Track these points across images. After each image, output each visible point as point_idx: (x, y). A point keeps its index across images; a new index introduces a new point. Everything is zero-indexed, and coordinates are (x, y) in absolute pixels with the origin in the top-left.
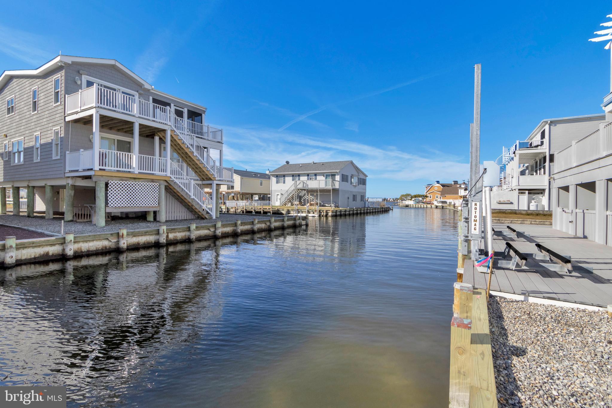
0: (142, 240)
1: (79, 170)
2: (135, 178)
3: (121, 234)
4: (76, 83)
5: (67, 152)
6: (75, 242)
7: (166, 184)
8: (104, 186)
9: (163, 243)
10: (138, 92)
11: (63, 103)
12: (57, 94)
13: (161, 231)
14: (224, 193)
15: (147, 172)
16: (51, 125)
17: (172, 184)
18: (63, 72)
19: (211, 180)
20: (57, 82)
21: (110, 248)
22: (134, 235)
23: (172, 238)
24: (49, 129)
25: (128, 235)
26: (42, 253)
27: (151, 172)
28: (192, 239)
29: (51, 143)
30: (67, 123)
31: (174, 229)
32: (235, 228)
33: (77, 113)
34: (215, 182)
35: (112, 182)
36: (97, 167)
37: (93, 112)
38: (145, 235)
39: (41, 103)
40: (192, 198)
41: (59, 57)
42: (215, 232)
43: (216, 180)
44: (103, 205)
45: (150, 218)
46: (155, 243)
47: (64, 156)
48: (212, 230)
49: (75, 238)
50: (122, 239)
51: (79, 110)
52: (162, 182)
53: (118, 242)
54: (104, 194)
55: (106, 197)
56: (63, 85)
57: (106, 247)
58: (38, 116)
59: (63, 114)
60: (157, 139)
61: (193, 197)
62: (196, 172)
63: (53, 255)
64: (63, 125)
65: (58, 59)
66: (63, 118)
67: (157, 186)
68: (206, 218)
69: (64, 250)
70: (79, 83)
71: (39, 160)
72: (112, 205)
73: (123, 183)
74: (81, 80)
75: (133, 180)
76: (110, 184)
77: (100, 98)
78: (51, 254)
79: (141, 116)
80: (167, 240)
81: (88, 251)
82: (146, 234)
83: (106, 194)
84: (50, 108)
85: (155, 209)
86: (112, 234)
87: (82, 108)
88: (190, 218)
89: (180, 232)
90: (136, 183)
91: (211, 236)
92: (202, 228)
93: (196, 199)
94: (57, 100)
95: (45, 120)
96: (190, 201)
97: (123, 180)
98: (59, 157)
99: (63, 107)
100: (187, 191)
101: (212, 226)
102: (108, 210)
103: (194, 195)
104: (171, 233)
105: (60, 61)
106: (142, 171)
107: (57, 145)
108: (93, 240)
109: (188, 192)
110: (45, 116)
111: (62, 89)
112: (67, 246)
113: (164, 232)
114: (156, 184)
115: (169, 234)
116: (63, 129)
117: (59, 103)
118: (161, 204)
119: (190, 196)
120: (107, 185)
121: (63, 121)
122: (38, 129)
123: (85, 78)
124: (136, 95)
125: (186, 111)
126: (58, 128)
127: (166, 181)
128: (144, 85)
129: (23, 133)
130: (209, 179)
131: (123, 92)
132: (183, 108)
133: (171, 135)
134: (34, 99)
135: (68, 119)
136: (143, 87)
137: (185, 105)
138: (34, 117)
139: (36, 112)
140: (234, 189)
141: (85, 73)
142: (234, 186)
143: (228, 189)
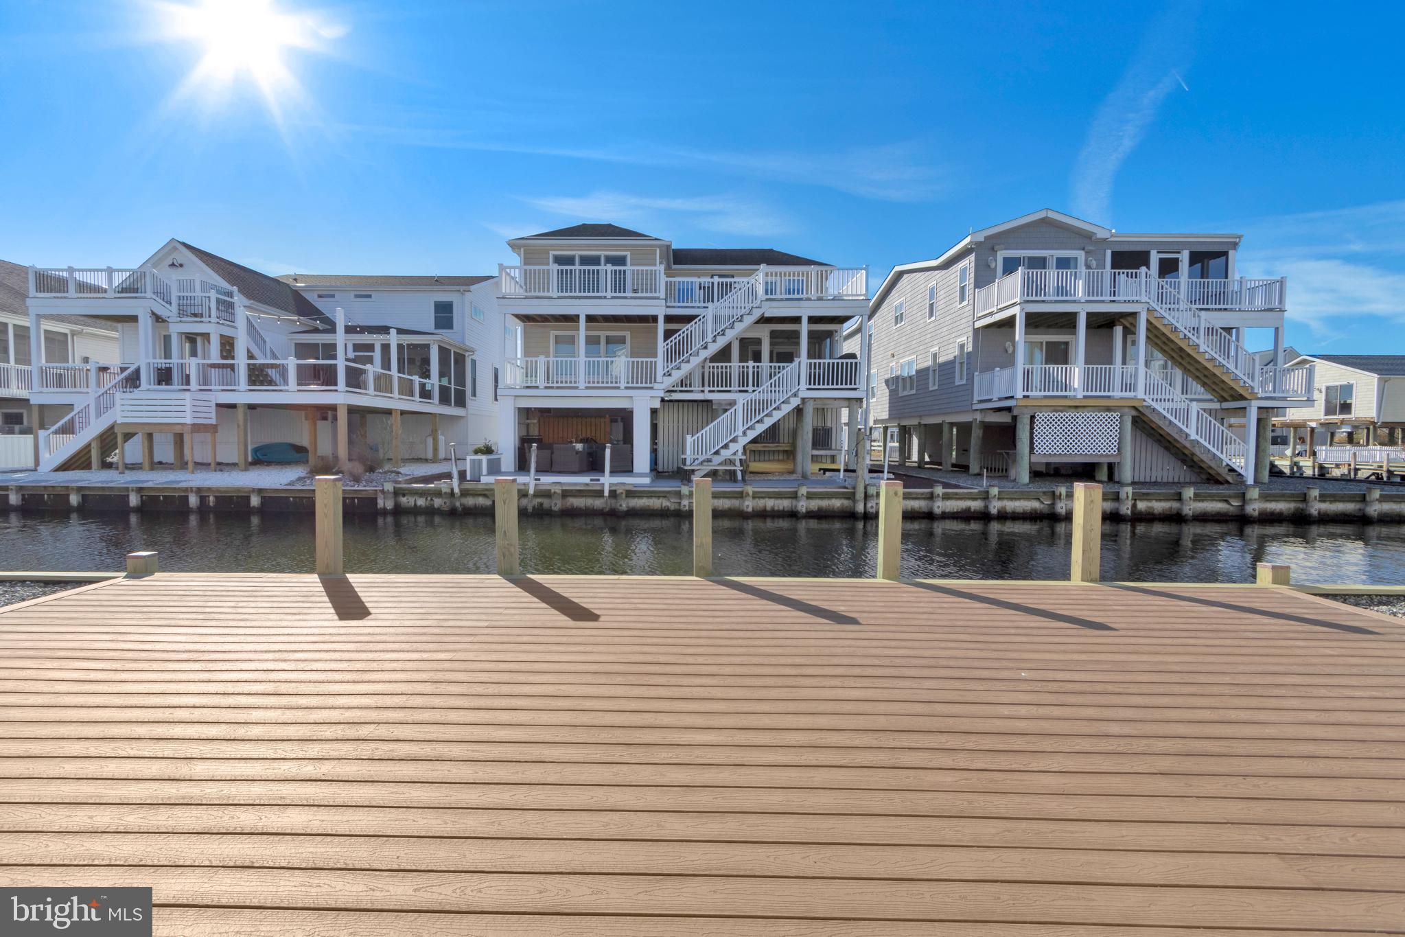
1: (992, 399)
2: (1076, 407)
3: (1057, 493)
4: (988, 266)
5: (976, 373)
6: (999, 499)
7: (1134, 413)
8: (1029, 422)
9: (1127, 515)
10: (1083, 249)
11: (971, 302)
12: (963, 289)
13: (1123, 495)
15: (1098, 394)
16: (953, 335)
17: (1147, 412)
18: (972, 257)
19: (1245, 399)
20: (963, 271)
21: (1041, 512)
23: (1143, 510)
24: (951, 341)
25: (1067, 496)
26: (964, 507)
27: (1106, 394)
28: (1186, 515)
29: (953, 361)
30: (976, 331)
31: (1148, 494)
32: (1301, 505)
33: (991, 314)
34: (1255, 404)
35: (1041, 415)
36: (1019, 394)
37: (1016, 310)
39: (940, 305)
40: (1192, 438)
41: (969, 237)
42: (1242, 507)
43: (1257, 399)
44: (1027, 450)
45: (1102, 474)
46: (1111, 513)
47: (971, 380)
48: (1236, 503)
49: (999, 492)
50: (1059, 501)
51: (995, 309)
52: (1126, 410)
53: (1053, 504)
54: (1028, 434)
55: (1032, 439)
56: (972, 275)
57: (1036, 511)
58: (936, 323)
59: (972, 317)
60: (1119, 330)
61: (1193, 436)
62: (1204, 385)
63: (975, 510)
64: (971, 334)
65: (968, 240)
66: (971, 323)
67: (1117, 418)
68: (1227, 482)
69: (986, 507)
70: (993, 265)
71: (936, 387)
72: (1040, 451)
73: (1057, 415)
74: (996, 261)
75: (1073, 410)
76: (1038, 418)
77: (1030, 286)
78: (973, 509)
79: (1091, 298)
80: (1132, 512)
81: (1014, 513)
83: (1032, 433)
84: (953, 311)
85: (1111, 460)
86: (1044, 493)
87: (999, 307)
88: (1187, 480)
89: (1160, 500)
90: (1078, 415)
91: (1232, 516)
92: (1209, 496)
93: (1202, 441)
94: (962, 299)
95: (945, 329)
96: (1188, 445)
97: (1056, 411)
98: (964, 382)
99: (971, 307)
100: (1180, 425)
101: (1235, 496)
102: (1034, 459)
103: (1197, 434)
104: (1141, 500)
105: (971, 242)
106: (1090, 394)
107: (961, 363)
108: (1020, 499)
109: (1184, 428)
110: (946, 323)
111: (971, 280)
112: (991, 502)
113: (1128, 497)
114: (1115, 415)
115: (1138, 502)
116: (971, 339)
117: (965, 303)
118: (1123, 451)
119: (1187, 435)
120: (1033, 417)
121: (971, 329)
122: (935, 342)
123: (1001, 255)
124: (1080, 255)
125: (1185, 257)
126: (963, 339)
127: (1134, 408)
128: (1096, 234)
129: (915, 350)
130: (1242, 398)
131: (1057, 258)
132: (1179, 253)
133: (1148, 320)
134: (930, 300)
135: (979, 324)
136: (1093, 238)
137: (1184, 245)
138: (931, 326)
139: (933, 318)
140: (1350, 413)
141: (1001, 247)
142: (1351, 405)
143: (1327, 413)
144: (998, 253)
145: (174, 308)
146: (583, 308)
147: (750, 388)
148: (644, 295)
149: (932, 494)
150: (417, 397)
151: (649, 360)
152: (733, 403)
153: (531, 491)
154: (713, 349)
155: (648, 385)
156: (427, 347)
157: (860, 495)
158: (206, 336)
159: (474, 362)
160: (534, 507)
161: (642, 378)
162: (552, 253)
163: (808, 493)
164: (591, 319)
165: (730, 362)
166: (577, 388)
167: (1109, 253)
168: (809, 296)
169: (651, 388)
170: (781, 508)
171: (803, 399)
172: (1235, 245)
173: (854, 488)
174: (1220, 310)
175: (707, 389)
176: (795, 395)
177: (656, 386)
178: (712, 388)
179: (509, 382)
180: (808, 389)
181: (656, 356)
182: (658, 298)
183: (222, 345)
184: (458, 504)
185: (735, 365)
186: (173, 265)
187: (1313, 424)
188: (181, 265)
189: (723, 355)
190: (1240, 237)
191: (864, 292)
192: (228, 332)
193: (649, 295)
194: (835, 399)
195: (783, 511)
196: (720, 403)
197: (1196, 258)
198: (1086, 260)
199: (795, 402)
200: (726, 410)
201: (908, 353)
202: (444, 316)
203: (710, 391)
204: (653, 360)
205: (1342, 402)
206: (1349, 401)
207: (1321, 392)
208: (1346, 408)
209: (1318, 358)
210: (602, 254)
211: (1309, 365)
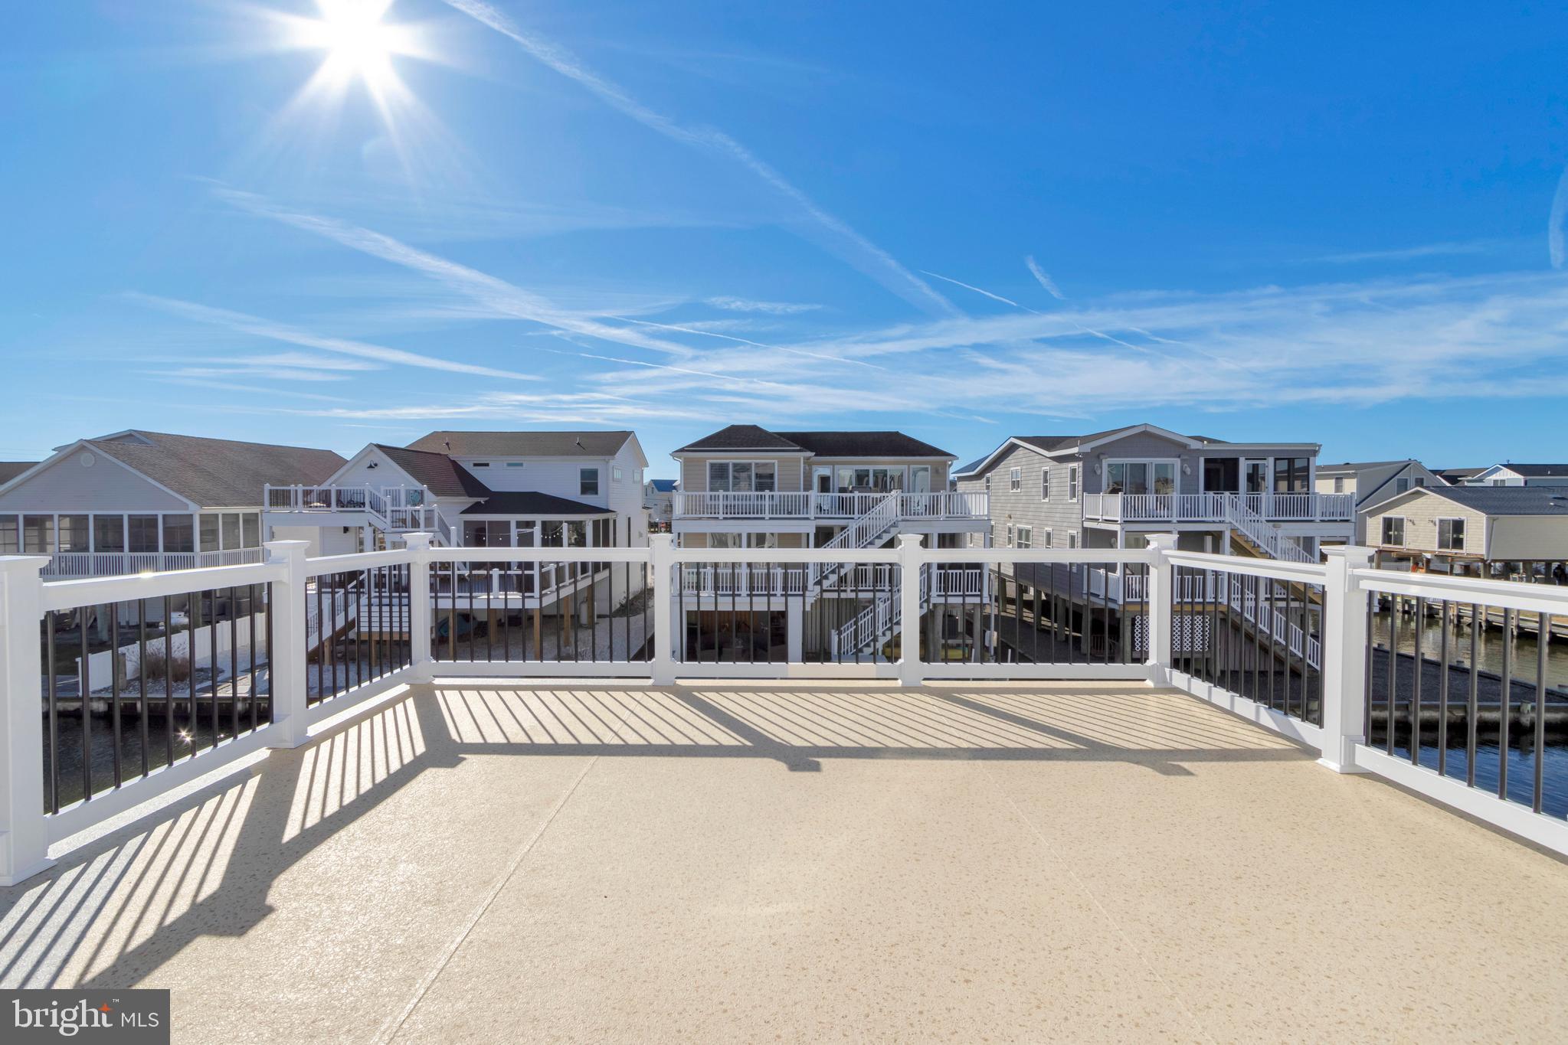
1: (1099, 596)
4: (1095, 472)
7: (1222, 615)
8: (1130, 623)
10: (1179, 457)
11: (1080, 502)
12: (1073, 487)
14: (1429, 556)
16: (1065, 524)
17: (1231, 615)
18: (1080, 464)
20: (1074, 471)
24: (1063, 528)
30: (1085, 530)
33: (1098, 521)
35: (1141, 617)
36: (1122, 599)
37: (1117, 530)
39: (1053, 491)
44: (1128, 648)
47: (1081, 571)
51: (1099, 518)
52: (1215, 614)
54: (1130, 634)
56: (1081, 478)
58: (1050, 506)
59: (1081, 515)
60: (1208, 540)
64: (1080, 530)
66: (1080, 522)
67: (1207, 620)
70: (1099, 472)
74: (1101, 468)
76: (1138, 619)
77: (1128, 507)
79: (1182, 519)
83: (1133, 632)
84: (1064, 502)
87: (1103, 518)
93: (1284, 643)
94: (1073, 495)
95: (1058, 515)
98: (1075, 570)
99: (1080, 507)
100: (1264, 629)
103: (1276, 634)
105: (1078, 453)
109: (1267, 631)
110: (1059, 511)
111: (1079, 482)
117: (1075, 500)
120: (1132, 621)
121: (1080, 526)
123: (1106, 463)
124: (1177, 462)
125: (1270, 464)
126: (1074, 532)
127: (1222, 612)
128: (1189, 445)
129: (1031, 521)
130: (1313, 602)
131: (1156, 465)
132: (1265, 459)
133: (1231, 537)
134: (1044, 482)
135: (1087, 524)
136: (1188, 448)
137: (1269, 453)
138: (1046, 506)
139: (1047, 500)
140: (1462, 548)
141: (1106, 456)
142: (1462, 539)
143: (1441, 546)
144: (1104, 461)
145: (388, 520)
146: (745, 528)
147: (887, 588)
148: (797, 516)
161: (796, 586)
162: (708, 461)
166: (739, 596)
167: (1202, 460)
168: (939, 516)
171: (934, 605)
172: (1315, 453)
174: (1299, 521)
175: (849, 588)
178: (853, 588)
180: (938, 596)
182: (808, 519)
186: (371, 467)
188: (376, 465)
191: (986, 513)
193: (801, 516)
196: (860, 601)
198: (1182, 467)
199: (926, 605)
200: (866, 609)
201: (1024, 521)
202: (589, 483)
203: (851, 591)
204: (805, 570)
205: (1455, 536)
206: (1461, 536)
207: (1435, 524)
208: (1458, 543)
209: (1432, 491)
210: (753, 461)
211: (1424, 497)
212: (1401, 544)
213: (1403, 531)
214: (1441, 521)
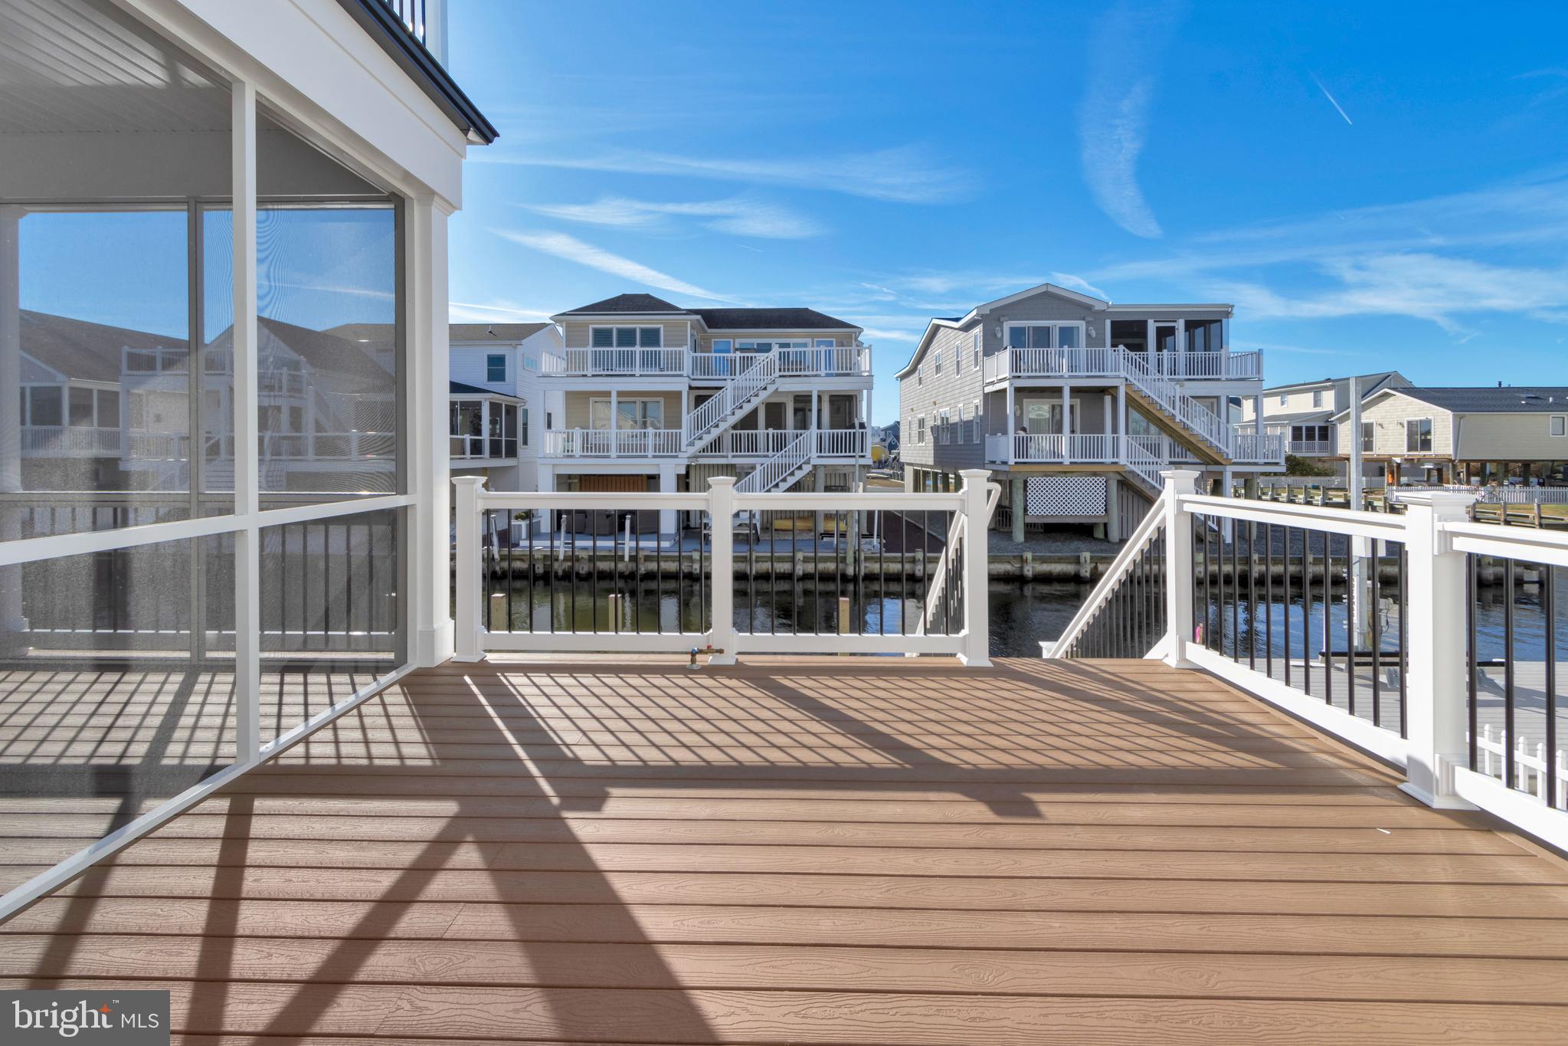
0: (1057, 568)
1: (996, 462)
2: (1065, 472)
3: (1025, 557)
4: (996, 336)
5: (987, 435)
7: (1120, 478)
8: (1022, 486)
9: (1086, 577)
10: (1084, 320)
11: (982, 368)
12: (976, 353)
13: (1082, 560)
15: (1092, 460)
16: (972, 396)
17: (1130, 478)
18: (981, 326)
19: (1222, 464)
20: (976, 337)
21: (1013, 575)
22: (1044, 560)
24: (970, 402)
25: (1034, 559)
27: (1100, 460)
29: (972, 421)
30: (986, 396)
32: (1246, 568)
33: (992, 383)
34: (1230, 470)
35: (1033, 480)
36: (1012, 461)
37: (1005, 385)
38: (1060, 563)
39: (964, 364)
41: (976, 310)
43: (1230, 464)
44: (1021, 512)
45: (1099, 533)
47: (983, 440)
50: (1026, 564)
51: (995, 379)
52: (1111, 475)
53: (1021, 567)
54: (1022, 500)
55: (1025, 502)
56: (982, 343)
57: (1008, 572)
58: (961, 381)
59: (983, 382)
60: (1108, 399)
64: (982, 398)
65: (974, 313)
66: (981, 388)
67: (1104, 482)
70: (999, 335)
71: (962, 443)
72: (1032, 514)
73: (1046, 480)
74: (1002, 331)
75: (1062, 475)
76: (1030, 482)
77: (1016, 363)
79: (1074, 374)
80: (1090, 574)
82: (1059, 560)
83: (1025, 498)
84: (971, 372)
85: (1100, 520)
86: (1014, 557)
87: (999, 378)
90: (1066, 480)
94: (976, 364)
95: (967, 388)
97: (1047, 476)
98: (978, 442)
99: (981, 373)
102: (1028, 520)
104: (1101, 563)
105: (977, 315)
106: (1078, 460)
107: (977, 425)
108: (993, 562)
110: (967, 383)
111: (980, 349)
113: (1087, 560)
114: (1104, 479)
115: (1099, 565)
116: (982, 403)
117: (978, 368)
118: (1110, 512)
120: (1026, 482)
121: (981, 393)
122: (962, 399)
123: (1007, 325)
124: (1082, 324)
125: (1180, 325)
126: (977, 402)
127: (1118, 473)
128: (1094, 305)
129: (949, 403)
130: (1217, 463)
131: (1060, 328)
132: (1178, 321)
133: (1128, 394)
134: (958, 357)
135: (989, 389)
136: (1093, 310)
137: (1183, 315)
138: (959, 382)
139: (959, 376)
140: (1430, 450)
141: (1007, 318)
142: (1430, 440)
143: (1409, 449)
144: (1005, 324)
146: (615, 386)
147: (771, 453)
148: (670, 373)
149: (914, 558)
150: (468, 455)
151: (674, 431)
152: (753, 468)
153: (561, 557)
154: (740, 414)
155: (674, 454)
156: (479, 404)
157: (850, 559)
158: (278, 409)
159: (526, 412)
160: (564, 571)
161: (670, 447)
162: (591, 327)
163: (804, 557)
164: (620, 394)
165: (757, 429)
166: (608, 457)
167: (1108, 323)
168: (819, 372)
169: (676, 457)
170: (782, 571)
171: (815, 467)
172: (1228, 314)
173: (845, 553)
174: (1205, 379)
175: (730, 454)
176: (808, 462)
177: (680, 455)
178: (735, 453)
179: (548, 452)
180: (818, 457)
181: (680, 427)
182: (681, 376)
183: (291, 415)
184: (498, 568)
185: (761, 431)
187: (1398, 460)
189: (749, 421)
190: (1232, 307)
191: (868, 369)
192: (296, 403)
193: (674, 373)
194: (844, 466)
195: (784, 573)
196: (742, 466)
197: (1191, 326)
198: (1087, 329)
199: (807, 469)
200: (748, 474)
201: (944, 404)
203: (733, 457)
204: (678, 431)
205: (1423, 438)
206: (1428, 437)
207: (1403, 426)
208: (1426, 444)
209: (1400, 392)
210: (638, 327)
211: (1392, 398)
212: (1372, 450)
213: (1372, 436)
214: (1409, 423)
